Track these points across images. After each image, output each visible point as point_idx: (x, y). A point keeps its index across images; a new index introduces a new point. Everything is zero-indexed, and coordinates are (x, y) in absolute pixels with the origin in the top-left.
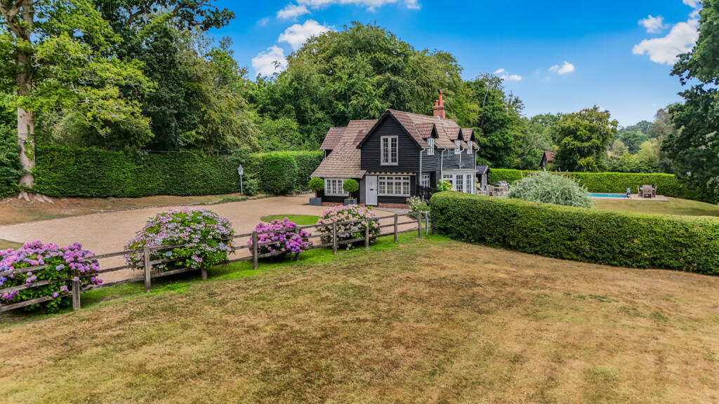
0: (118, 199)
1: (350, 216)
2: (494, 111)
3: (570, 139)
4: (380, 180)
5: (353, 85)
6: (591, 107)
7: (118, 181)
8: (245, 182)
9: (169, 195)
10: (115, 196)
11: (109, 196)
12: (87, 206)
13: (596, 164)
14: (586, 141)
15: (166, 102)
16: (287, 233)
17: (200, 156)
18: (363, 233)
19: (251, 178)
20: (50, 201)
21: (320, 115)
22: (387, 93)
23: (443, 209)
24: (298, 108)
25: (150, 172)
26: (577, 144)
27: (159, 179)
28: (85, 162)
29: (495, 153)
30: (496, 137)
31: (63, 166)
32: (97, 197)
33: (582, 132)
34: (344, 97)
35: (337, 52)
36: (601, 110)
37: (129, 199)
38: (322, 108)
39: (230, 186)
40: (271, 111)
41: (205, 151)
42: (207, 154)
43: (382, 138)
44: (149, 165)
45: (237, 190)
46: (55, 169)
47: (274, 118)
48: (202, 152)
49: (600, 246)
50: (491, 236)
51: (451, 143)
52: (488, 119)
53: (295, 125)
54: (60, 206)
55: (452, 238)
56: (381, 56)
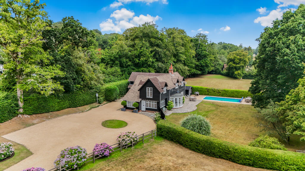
0: (52, 113)
1: (127, 137)
2: (202, 51)
3: (232, 63)
4: (146, 102)
5: (142, 52)
7: (52, 106)
8: (99, 99)
9: (71, 108)
10: (51, 112)
11: (49, 112)
12: (42, 117)
13: (242, 73)
14: (238, 64)
15: (69, 78)
16: (105, 150)
17: (82, 92)
18: (131, 143)
19: (101, 97)
20: (29, 117)
21: (130, 63)
22: (154, 55)
24: (120, 62)
25: (64, 101)
26: (234, 65)
27: (67, 103)
28: (41, 101)
29: (202, 68)
30: (202, 62)
31: (33, 104)
32: (45, 113)
33: (237, 61)
34: (139, 56)
35: (137, 37)
37: (56, 112)
38: (130, 61)
39: (94, 101)
40: (110, 64)
41: (84, 90)
42: (85, 91)
43: (147, 88)
44: (63, 99)
45: (96, 101)
46: (30, 106)
47: (111, 67)
48: (83, 90)
49: (205, 150)
51: (174, 85)
52: (200, 55)
53: (119, 70)
54: (32, 118)
56: (152, 40)
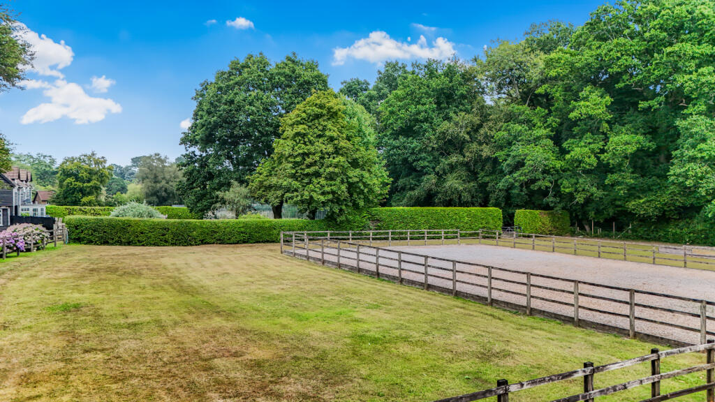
3: (73, 180)
6: (89, 153)
13: (96, 202)
14: (87, 182)
23: (78, 226)
26: (79, 184)
33: (83, 174)
36: (98, 156)
50: (113, 239)
55: (85, 244)
